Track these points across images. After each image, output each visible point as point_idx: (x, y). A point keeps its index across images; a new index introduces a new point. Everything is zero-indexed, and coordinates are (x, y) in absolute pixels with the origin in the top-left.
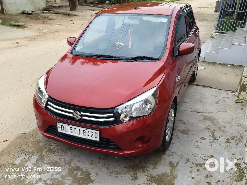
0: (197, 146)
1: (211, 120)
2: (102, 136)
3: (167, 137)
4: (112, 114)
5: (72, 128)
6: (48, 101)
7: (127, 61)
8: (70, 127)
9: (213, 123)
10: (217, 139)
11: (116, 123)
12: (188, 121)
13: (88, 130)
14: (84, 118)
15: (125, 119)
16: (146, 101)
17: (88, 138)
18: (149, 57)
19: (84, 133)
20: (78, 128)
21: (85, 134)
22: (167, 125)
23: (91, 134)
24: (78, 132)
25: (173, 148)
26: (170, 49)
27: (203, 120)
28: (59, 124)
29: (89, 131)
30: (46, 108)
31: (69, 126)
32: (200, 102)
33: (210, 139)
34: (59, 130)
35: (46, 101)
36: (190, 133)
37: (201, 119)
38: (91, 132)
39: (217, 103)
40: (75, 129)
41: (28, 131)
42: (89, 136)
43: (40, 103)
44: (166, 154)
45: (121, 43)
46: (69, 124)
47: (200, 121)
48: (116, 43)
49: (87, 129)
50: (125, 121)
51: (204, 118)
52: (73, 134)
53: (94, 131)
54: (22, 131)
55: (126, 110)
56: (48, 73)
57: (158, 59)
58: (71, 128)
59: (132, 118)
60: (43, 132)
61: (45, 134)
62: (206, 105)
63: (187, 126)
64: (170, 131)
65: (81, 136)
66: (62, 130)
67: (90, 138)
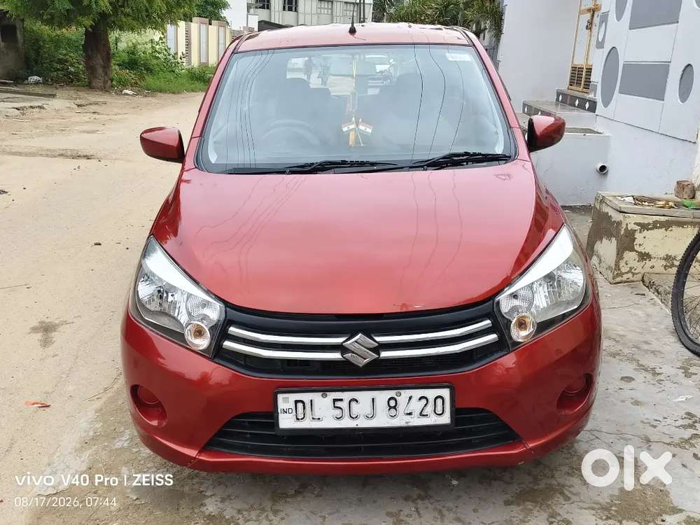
2: (458, 407)
4: (488, 321)
5: (341, 400)
6: (225, 324)
8: (335, 400)
13: (406, 394)
14: (385, 354)
17: (407, 423)
19: (390, 408)
20: (364, 397)
21: (393, 410)
23: (416, 406)
24: (368, 411)
28: (286, 400)
29: (410, 398)
30: (218, 351)
31: (326, 396)
34: (286, 422)
40: (353, 404)
42: (410, 414)
45: (362, 127)
46: (324, 389)
49: (402, 392)
52: (347, 423)
53: (431, 393)
54: (42, 488)
58: (338, 404)
60: (195, 454)
65: (383, 420)
66: (298, 419)
67: (417, 421)
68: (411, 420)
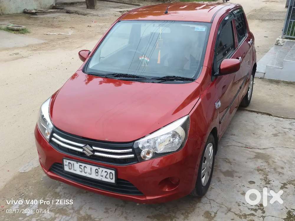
0: (244, 191)
1: (265, 158)
2: (119, 178)
3: (203, 180)
4: (131, 150)
5: (82, 166)
6: (53, 132)
7: (153, 82)
8: (80, 165)
9: (267, 162)
10: (270, 184)
11: (136, 161)
12: (234, 160)
13: (101, 169)
14: (96, 154)
15: (148, 156)
16: (175, 135)
17: (101, 179)
18: (180, 77)
19: (96, 172)
20: (89, 167)
21: (97, 173)
22: (203, 164)
23: (104, 174)
24: (90, 172)
25: (211, 194)
26: (208, 67)
27: (255, 158)
28: (66, 162)
29: (102, 171)
30: (51, 141)
31: (78, 163)
32: (252, 135)
33: (261, 184)
34: (66, 169)
35: (50, 131)
36: (235, 174)
37: (252, 157)
38: (106, 172)
39: (275, 135)
40: (85, 168)
41: (28, 169)
42: (102, 176)
43: (43, 134)
44: (202, 201)
45: (146, 59)
46: (78, 161)
47: (250, 160)
48: (140, 59)
49: (100, 168)
50: (147, 159)
51: (255, 155)
52: (83, 174)
53: (109, 171)
54: (21, 170)
55: (148, 144)
56: (54, 97)
57: (192, 80)
58: (81, 167)
59: (156, 155)
60: (46, 171)
61: (49, 173)
62: (260, 138)
63: (232, 166)
64: (208, 172)
65: (93, 176)
66: (69, 169)
67: (104, 179)
68: (102, 178)
